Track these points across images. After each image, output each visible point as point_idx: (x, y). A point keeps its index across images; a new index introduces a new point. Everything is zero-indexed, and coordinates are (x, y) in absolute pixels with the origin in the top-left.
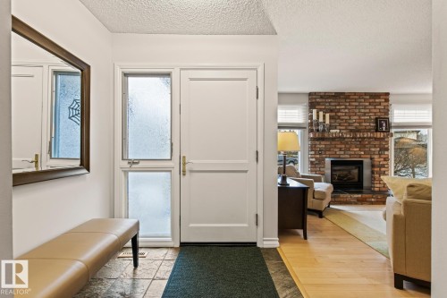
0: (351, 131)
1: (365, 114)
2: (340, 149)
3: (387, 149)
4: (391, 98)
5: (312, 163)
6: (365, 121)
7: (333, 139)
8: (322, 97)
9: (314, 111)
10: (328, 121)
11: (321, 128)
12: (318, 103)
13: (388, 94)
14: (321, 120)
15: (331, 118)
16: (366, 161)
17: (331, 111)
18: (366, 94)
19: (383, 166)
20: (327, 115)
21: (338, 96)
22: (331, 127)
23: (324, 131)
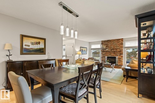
0: (112, 49)
1: (115, 45)
2: (109, 54)
3: (122, 54)
4: (123, 40)
5: (102, 57)
6: (116, 47)
7: (107, 51)
8: (104, 42)
9: (102, 45)
10: (105, 47)
11: (103, 49)
12: (103, 43)
13: (123, 39)
14: (103, 47)
15: (106, 46)
16: (117, 57)
17: (106, 45)
18: (116, 40)
19: (121, 59)
20: (105, 46)
21: (108, 41)
22: (106, 49)
23: (104, 50)
